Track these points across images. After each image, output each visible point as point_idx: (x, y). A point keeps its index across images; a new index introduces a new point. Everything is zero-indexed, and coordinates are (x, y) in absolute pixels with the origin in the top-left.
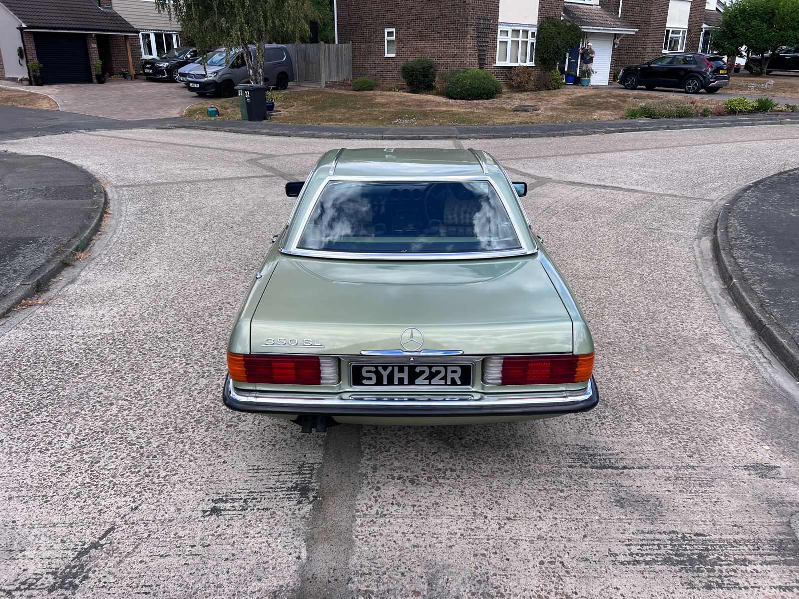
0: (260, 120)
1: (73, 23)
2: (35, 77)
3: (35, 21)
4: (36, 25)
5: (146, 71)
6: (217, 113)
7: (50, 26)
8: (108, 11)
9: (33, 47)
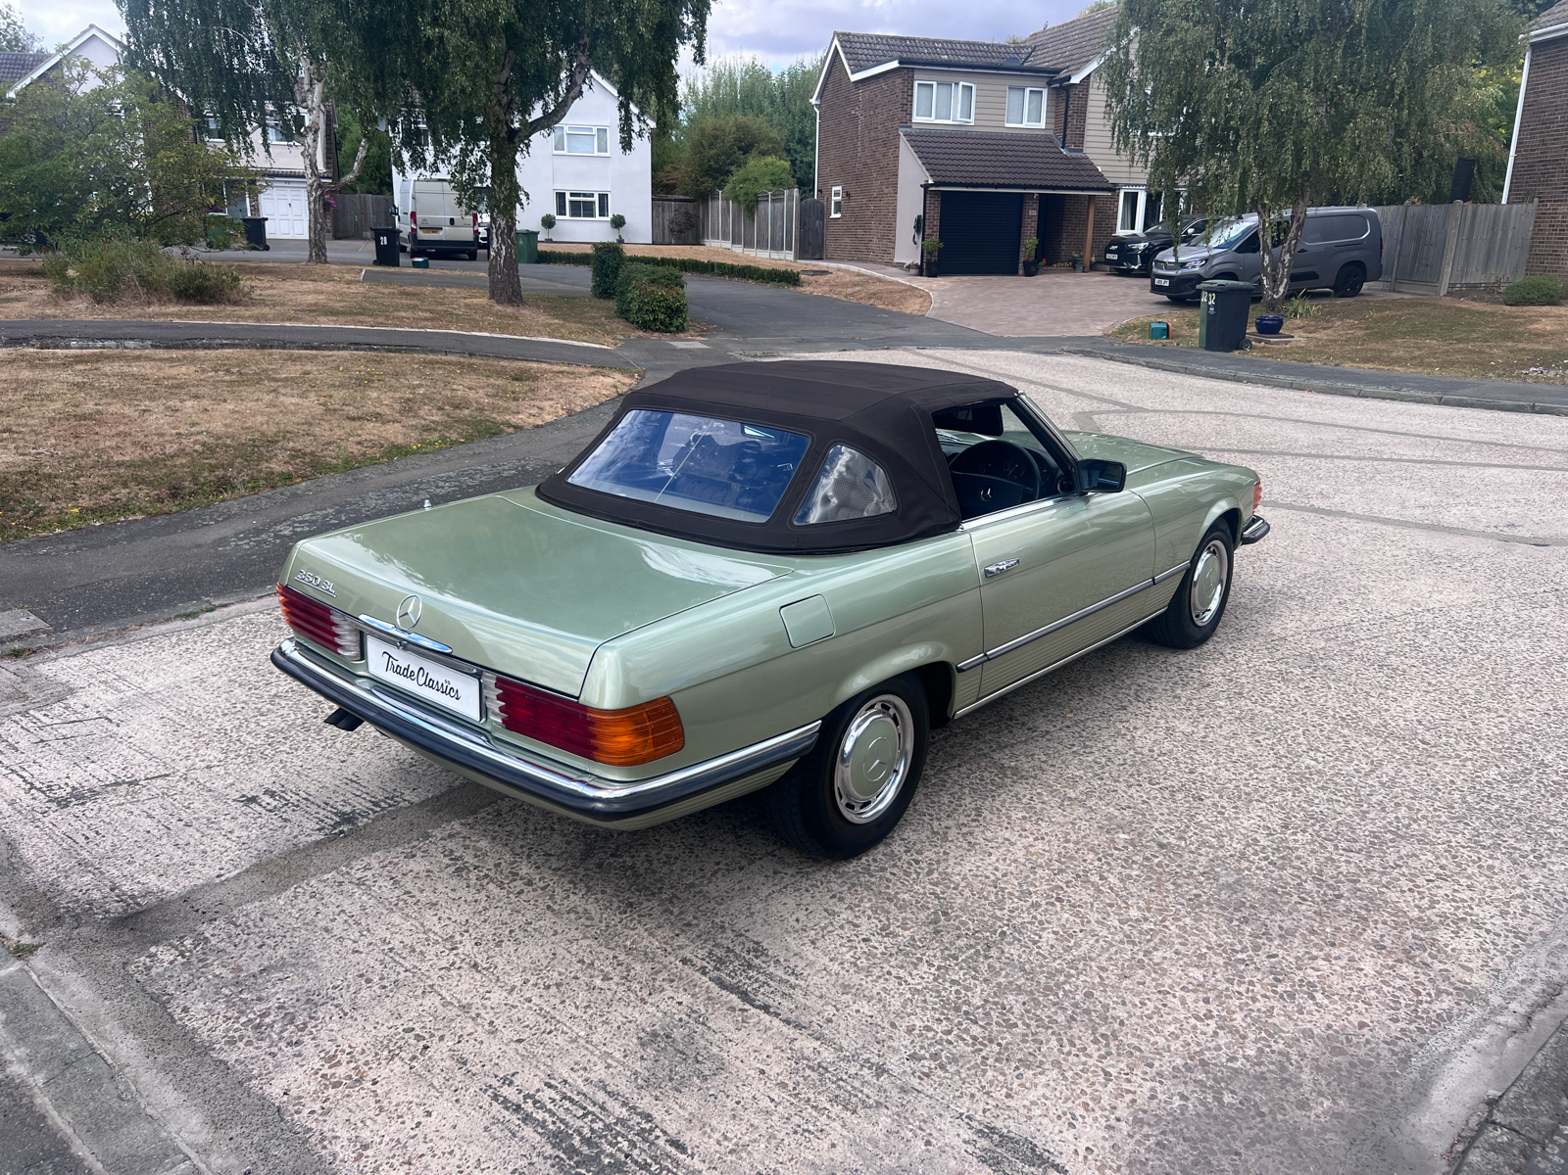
0: (1230, 350)
1: (1007, 176)
2: (929, 263)
3: (949, 174)
4: (947, 180)
5: (1109, 256)
6: (1166, 332)
7: (969, 181)
8: (1074, 155)
9: (937, 216)
